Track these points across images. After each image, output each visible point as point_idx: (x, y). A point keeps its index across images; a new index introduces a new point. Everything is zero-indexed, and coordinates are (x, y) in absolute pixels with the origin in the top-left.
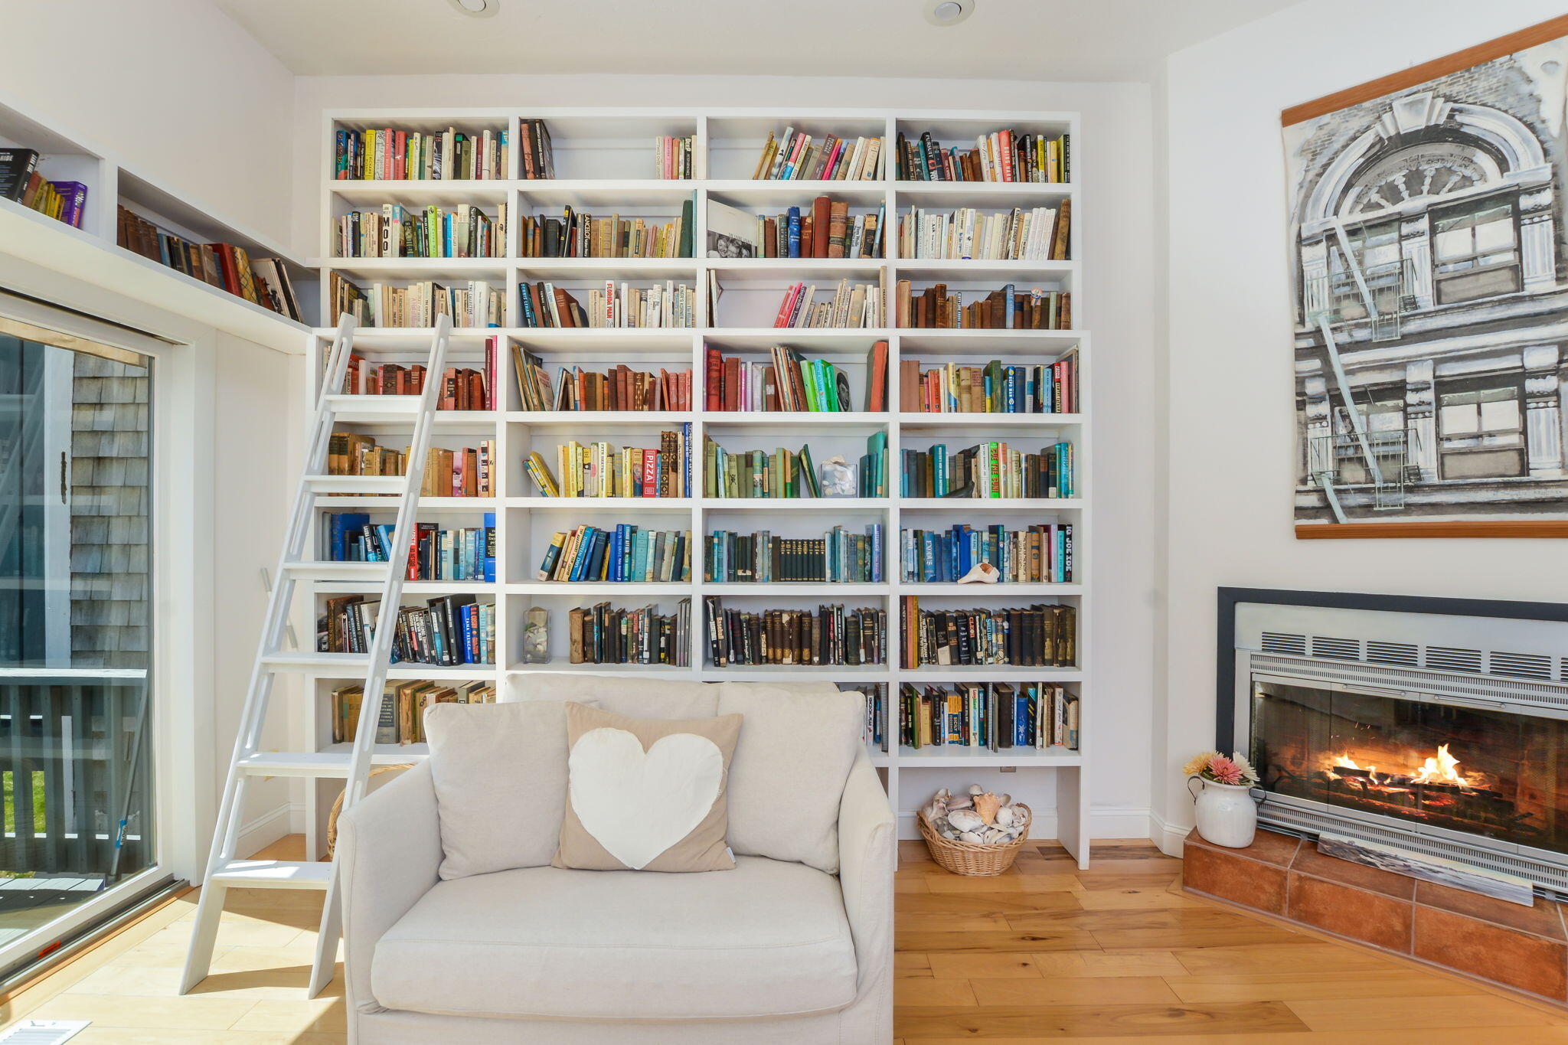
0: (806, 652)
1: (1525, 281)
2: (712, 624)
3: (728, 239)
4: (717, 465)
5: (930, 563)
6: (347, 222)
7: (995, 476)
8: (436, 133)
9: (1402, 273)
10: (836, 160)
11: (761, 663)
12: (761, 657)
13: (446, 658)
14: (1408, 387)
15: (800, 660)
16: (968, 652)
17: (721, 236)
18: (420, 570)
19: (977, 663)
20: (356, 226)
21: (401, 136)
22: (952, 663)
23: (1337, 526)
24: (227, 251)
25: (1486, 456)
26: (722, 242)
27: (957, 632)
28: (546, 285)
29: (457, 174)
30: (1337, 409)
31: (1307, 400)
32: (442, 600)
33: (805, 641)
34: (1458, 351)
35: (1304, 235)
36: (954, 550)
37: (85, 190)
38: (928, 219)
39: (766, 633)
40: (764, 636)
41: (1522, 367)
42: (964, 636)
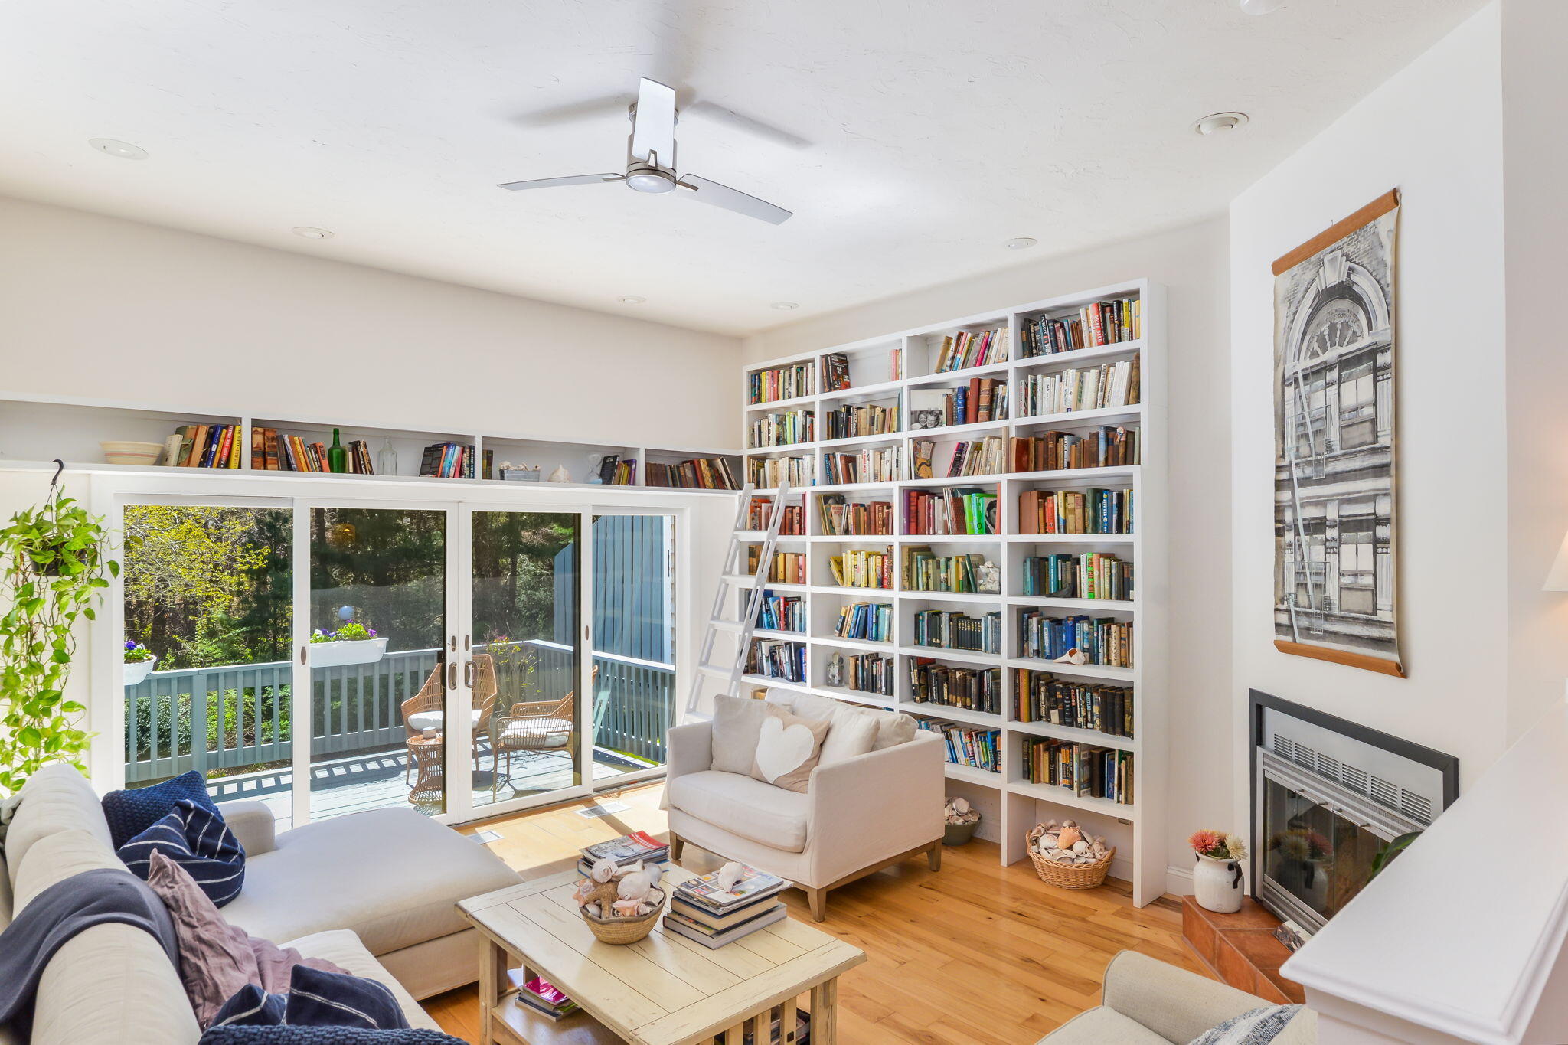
0: (968, 700)
1: (1379, 434)
2: (912, 673)
3: (927, 412)
4: (917, 568)
5: (1047, 644)
6: (756, 424)
7: (1091, 580)
8: (788, 367)
9: (1326, 418)
10: (986, 348)
11: (943, 704)
12: (944, 700)
13: (791, 678)
14: (1328, 523)
15: (965, 706)
16: (1071, 716)
17: (921, 412)
18: (785, 625)
19: (1077, 726)
20: (760, 427)
21: (775, 372)
22: (1060, 724)
23: (1294, 644)
24: (696, 463)
25: (1359, 593)
26: (922, 416)
27: (1063, 699)
28: (836, 454)
29: (798, 395)
30: (1297, 537)
31: (1286, 528)
32: (790, 643)
33: (968, 694)
34: (1349, 494)
35: (1286, 377)
36: (1064, 636)
37: (636, 462)
38: (1044, 382)
39: (947, 684)
40: (945, 686)
41: (1375, 514)
42: (1068, 704)
